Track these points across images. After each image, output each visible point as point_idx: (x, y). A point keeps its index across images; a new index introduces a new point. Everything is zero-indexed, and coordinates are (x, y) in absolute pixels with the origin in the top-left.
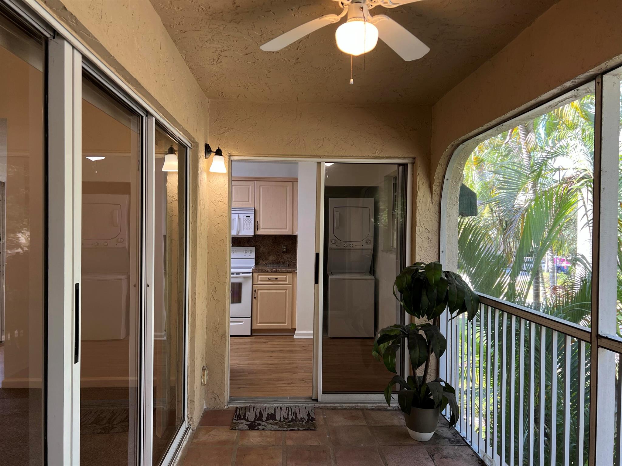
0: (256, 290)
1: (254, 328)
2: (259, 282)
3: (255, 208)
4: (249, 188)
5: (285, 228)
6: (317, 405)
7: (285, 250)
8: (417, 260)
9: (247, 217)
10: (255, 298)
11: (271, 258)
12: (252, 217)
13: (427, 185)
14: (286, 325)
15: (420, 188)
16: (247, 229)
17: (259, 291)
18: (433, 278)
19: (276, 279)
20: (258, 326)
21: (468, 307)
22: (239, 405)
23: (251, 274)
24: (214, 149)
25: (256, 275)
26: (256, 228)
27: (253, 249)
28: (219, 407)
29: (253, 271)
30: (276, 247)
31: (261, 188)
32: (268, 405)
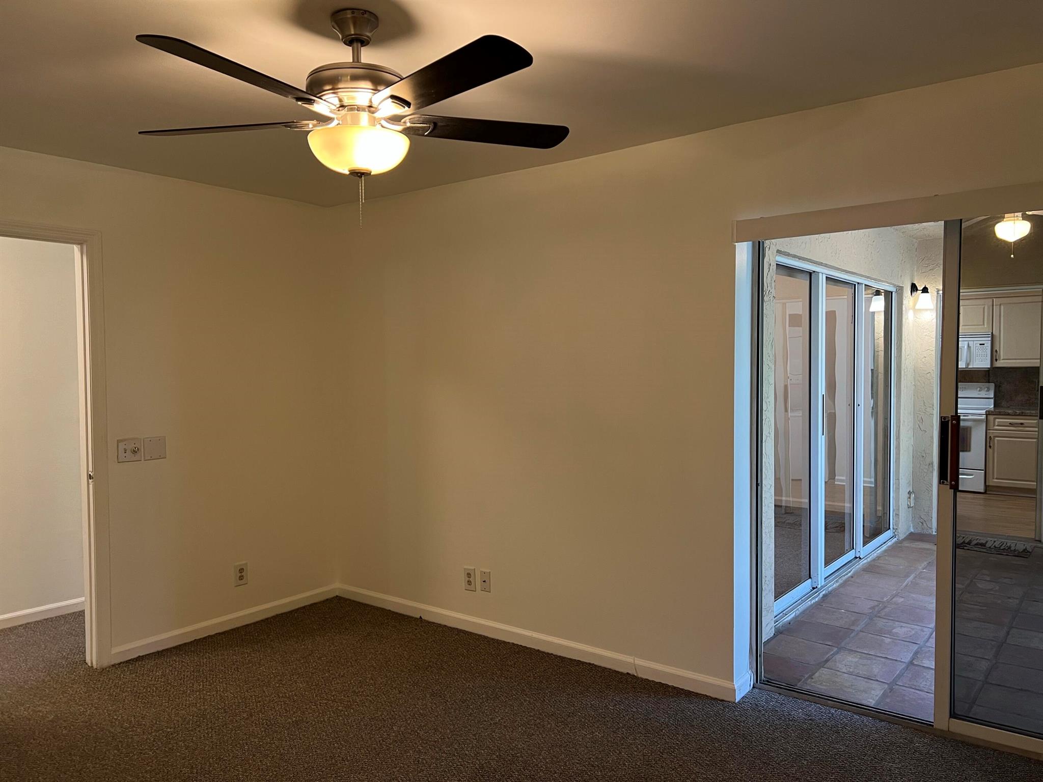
0: (992, 437)
1: (990, 483)
2: (996, 427)
3: (992, 333)
4: (984, 307)
9: (980, 344)
10: (990, 447)
12: (988, 345)
16: (981, 360)
17: (996, 438)
19: (1022, 424)
20: (993, 482)
23: (984, 417)
25: (991, 418)
26: (994, 359)
27: (992, 385)
28: (925, 532)
29: (987, 413)
31: (1002, 306)
32: (980, 538)
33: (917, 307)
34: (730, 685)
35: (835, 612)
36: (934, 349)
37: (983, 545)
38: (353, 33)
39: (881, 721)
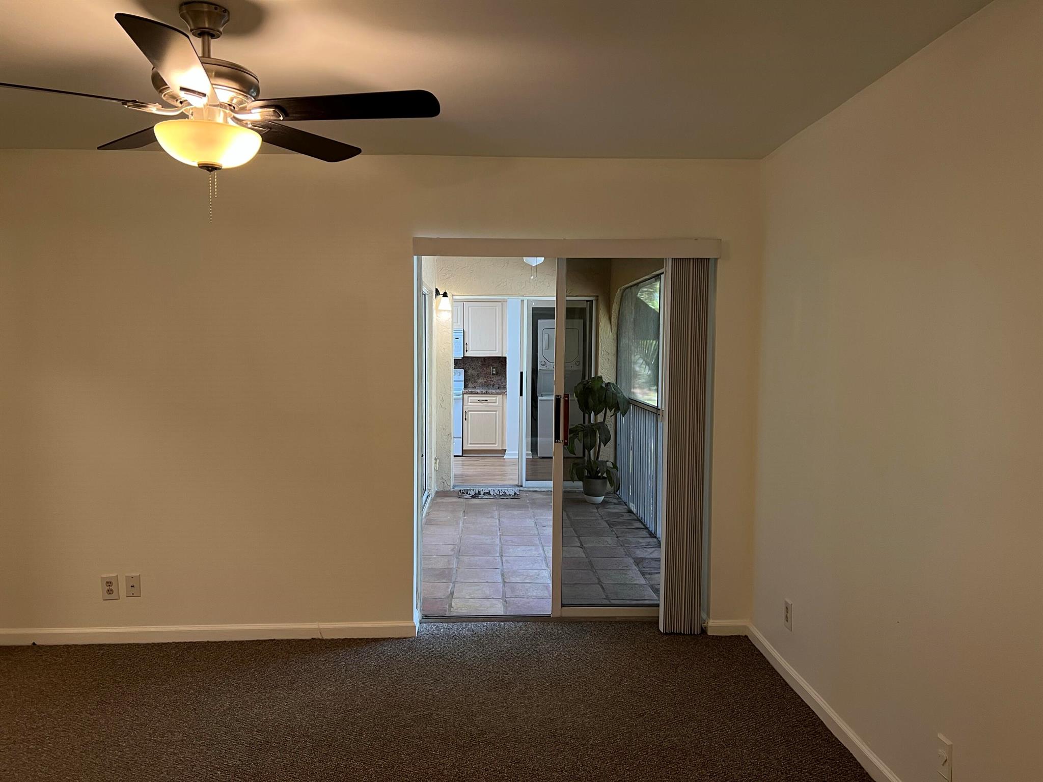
0: (467, 412)
1: (465, 448)
2: (470, 404)
3: (464, 329)
4: (457, 309)
5: (495, 349)
6: (522, 489)
7: (494, 372)
8: (600, 374)
9: (456, 338)
10: (466, 419)
11: (480, 381)
12: (461, 338)
13: (608, 318)
14: (497, 447)
15: (602, 320)
16: (457, 351)
17: (470, 413)
18: (597, 386)
19: (486, 400)
20: (469, 446)
21: (621, 407)
22: (462, 489)
23: (461, 396)
24: (441, 292)
25: (465, 396)
26: (465, 350)
27: (463, 371)
28: (446, 489)
29: (463, 393)
30: (485, 369)
31: (470, 309)
32: (484, 489)
33: (440, 308)
34: (411, 624)
35: (430, 558)
36: (450, 342)
37: (489, 493)
38: (207, 26)
39: (518, 622)
